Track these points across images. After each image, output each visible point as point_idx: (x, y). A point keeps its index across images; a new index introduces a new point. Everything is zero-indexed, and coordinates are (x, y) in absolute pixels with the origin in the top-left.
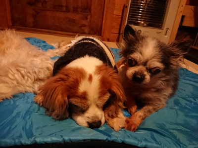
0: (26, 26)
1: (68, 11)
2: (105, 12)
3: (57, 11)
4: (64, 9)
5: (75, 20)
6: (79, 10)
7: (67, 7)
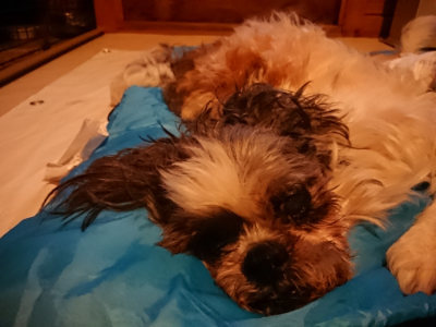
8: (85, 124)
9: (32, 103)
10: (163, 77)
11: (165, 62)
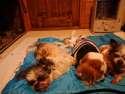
0: (39, 27)
1: (59, 16)
2: (80, 13)
3: (54, 17)
4: (58, 15)
5: (64, 20)
6: (66, 14)
7: (59, 14)
8: (20, 63)
9: (11, 55)
10: (36, 49)
11: (36, 46)
